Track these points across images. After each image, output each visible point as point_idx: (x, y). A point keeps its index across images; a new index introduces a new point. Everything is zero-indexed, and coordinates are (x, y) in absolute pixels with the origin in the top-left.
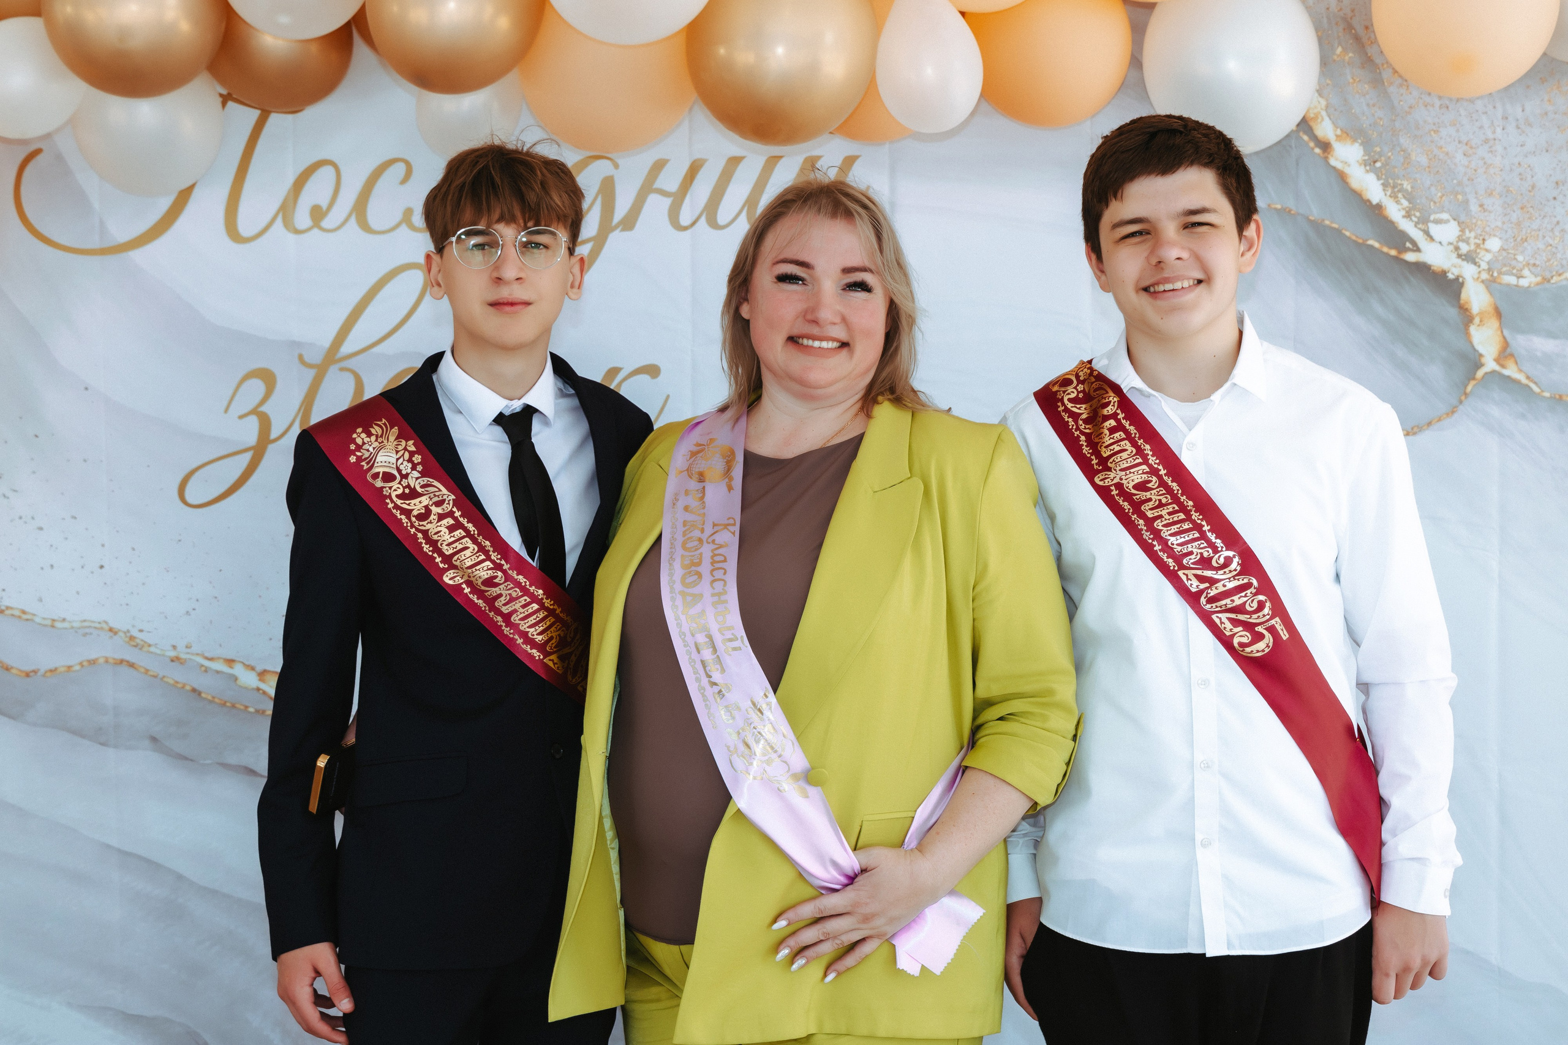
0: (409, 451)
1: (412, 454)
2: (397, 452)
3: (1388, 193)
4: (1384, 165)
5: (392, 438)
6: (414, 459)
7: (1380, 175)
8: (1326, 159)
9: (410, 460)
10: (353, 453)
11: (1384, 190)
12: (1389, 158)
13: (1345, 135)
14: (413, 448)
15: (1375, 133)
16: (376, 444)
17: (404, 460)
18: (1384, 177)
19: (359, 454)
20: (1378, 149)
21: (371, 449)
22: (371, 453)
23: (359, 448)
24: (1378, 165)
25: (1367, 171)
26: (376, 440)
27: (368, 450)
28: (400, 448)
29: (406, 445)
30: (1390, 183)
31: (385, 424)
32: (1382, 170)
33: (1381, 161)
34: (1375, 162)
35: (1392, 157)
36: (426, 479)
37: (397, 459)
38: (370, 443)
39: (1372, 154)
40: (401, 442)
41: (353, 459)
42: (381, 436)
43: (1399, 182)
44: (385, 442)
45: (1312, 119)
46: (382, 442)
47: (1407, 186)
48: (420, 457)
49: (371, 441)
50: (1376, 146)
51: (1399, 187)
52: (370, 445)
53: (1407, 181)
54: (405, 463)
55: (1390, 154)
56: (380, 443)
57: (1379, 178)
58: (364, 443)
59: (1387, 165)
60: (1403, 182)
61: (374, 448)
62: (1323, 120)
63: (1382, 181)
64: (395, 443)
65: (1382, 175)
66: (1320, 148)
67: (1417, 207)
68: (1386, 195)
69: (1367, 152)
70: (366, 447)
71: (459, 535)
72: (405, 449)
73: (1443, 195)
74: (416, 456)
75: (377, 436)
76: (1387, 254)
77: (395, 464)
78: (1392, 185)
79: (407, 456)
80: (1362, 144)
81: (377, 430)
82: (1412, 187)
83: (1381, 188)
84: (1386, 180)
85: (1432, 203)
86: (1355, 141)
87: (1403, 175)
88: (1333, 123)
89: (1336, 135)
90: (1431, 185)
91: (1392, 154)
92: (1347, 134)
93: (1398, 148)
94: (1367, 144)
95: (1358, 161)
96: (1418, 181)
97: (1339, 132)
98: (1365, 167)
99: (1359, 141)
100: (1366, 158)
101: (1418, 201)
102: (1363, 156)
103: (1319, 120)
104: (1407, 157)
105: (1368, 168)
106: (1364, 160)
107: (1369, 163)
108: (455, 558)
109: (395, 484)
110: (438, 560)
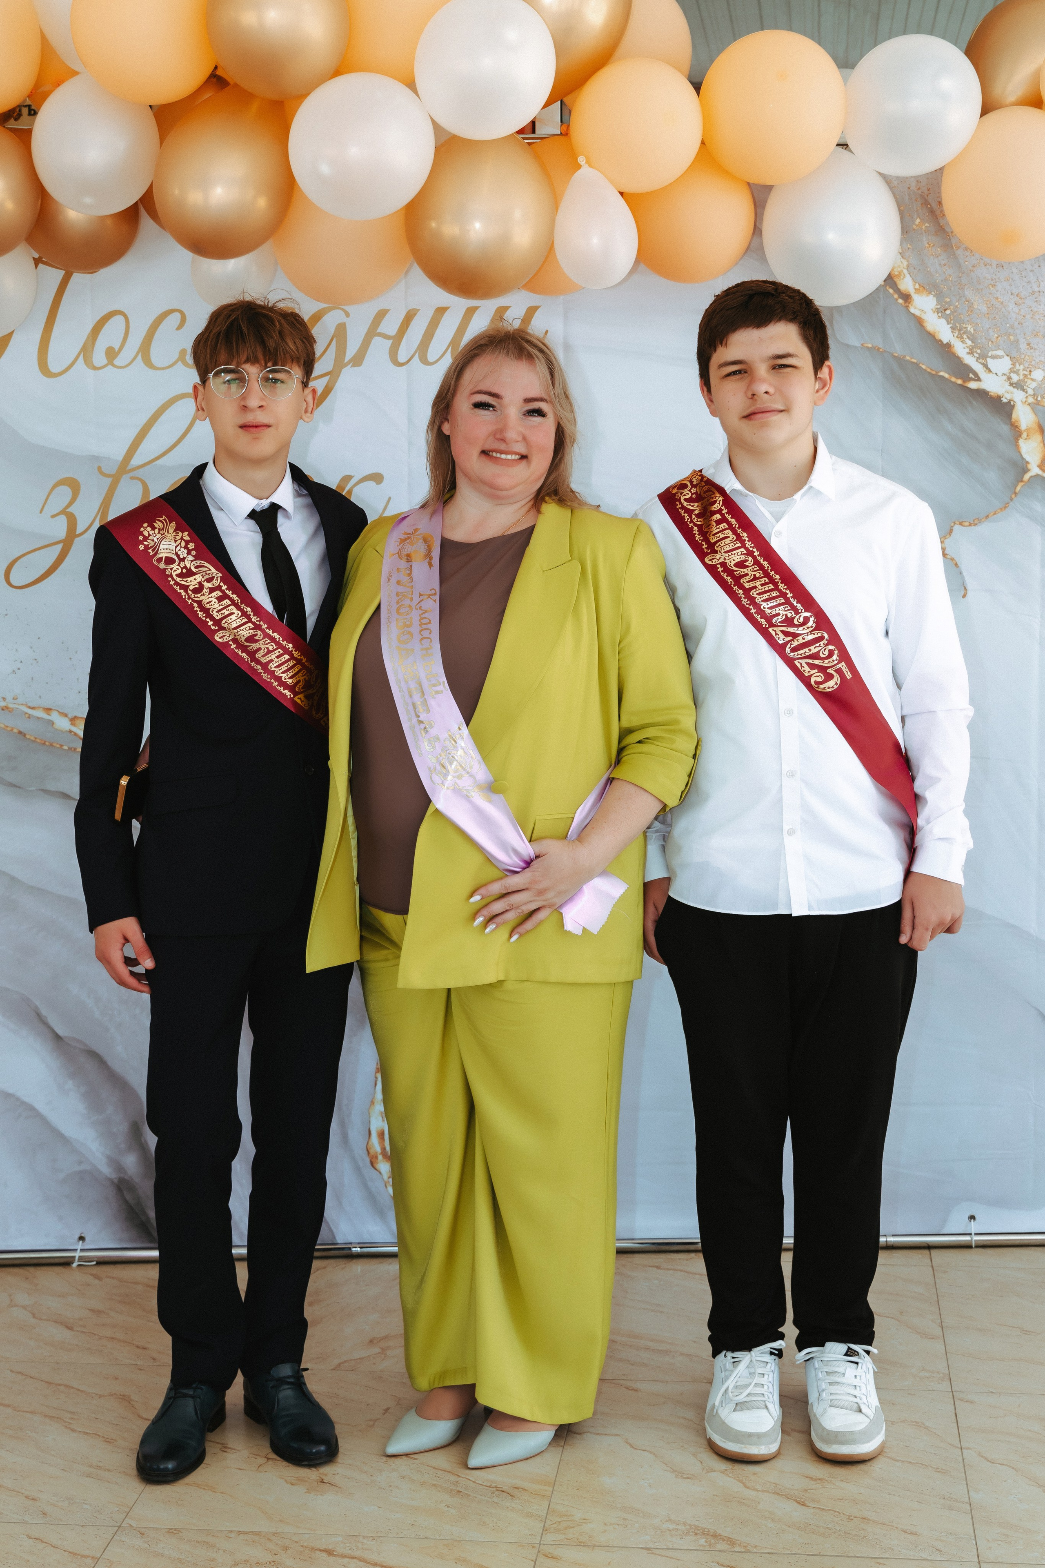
0: (185, 541)
1: (187, 542)
2: (176, 541)
3: (956, 335)
4: (952, 312)
5: (171, 531)
6: (189, 546)
8: (908, 307)
9: (186, 547)
10: (141, 542)
11: (952, 332)
12: (957, 307)
13: (922, 288)
14: (188, 538)
15: (946, 287)
16: (159, 536)
17: (181, 547)
18: (952, 322)
19: (145, 543)
20: (948, 300)
21: (155, 539)
22: (156, 542)
23: (146, 538)
24: (948, 312)
25: (940, 318)
26: (159, 533)
27: (153, 540)
28: (178, 538)
29: (183, 536)
30: (957, 327)
31: (166, 520)
32: (952, 316)
33: (950, 309)
34: (945, 310)
35: (959, 306)
36: (199, 562)
37: (176, 547)
38: (154, 535)
39: (943, 303)
40: (178, 533)
41: (141, 547)
42: (163, 529)
43: (964, 326)
44: (166, 533)
45: (896, 276)
46: (164, 534)
47: (971, 329)
48: (194, 544)
49: (155, 533)
50: (947, 297)
51: (964, 330)
53: (971, 325)
54: (181, 550)
55: (957, 304)
56: (162, 535)
57: (948, 323)
58: (149, 535)
59: (956, 312)
60: (967, 326)
61: (157, 539)
62: (905, 276)
63: (951, 325)
64: (174, 534)
65: (951, 320)
66: (903, 299)
67: (979, 345)
68: (954, 336)
69: (939, 302)
70: (151, 537)
71: (226, 604)
72: (182, 539)
73: (999, 336)
74: (191, 544)
75: (160, 529)
76: (955, 383)
77: (173, 551)
78: (959, 328)
79: (183, 544)
80: (935, 295)
81: (160, 524)
82: (974, 330)
83: (950, 330)
84: (954, 324)
85: (990, 343)
86: (930, 293)
87: (968, 321)
88: (913, 279)
89: (915, 289)
90: (990, 328)
91: (959, 304)
92: (924, 288)
93: (964, 299)
94: (939, 296)
95: (932, 309)
96: (980, 325)
97: (917, 286)
98: (938, 313)
99: (933, 293)
100: (939, 307)
101: (979, 341)
102: (936, 305)
103: (902, 277)
104: (971, 306)
105: (940, 315)
106: (937, 309)
107: (941, 311)
108: (224, 621)
109: (175, 566)
110: (210, 623)
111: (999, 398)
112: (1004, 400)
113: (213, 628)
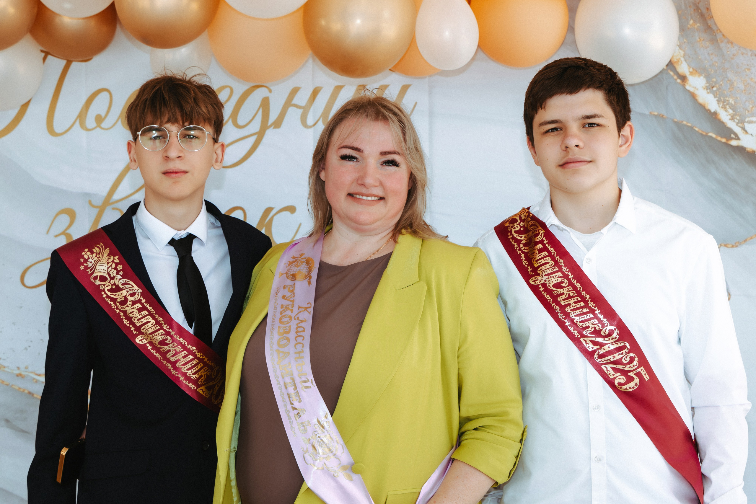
0: (115, 263)
1: (117, 264)
2: (108, 263)
3: (721, 105)
4: (718, 89)
5: (105, 255)
6: (118, 267)
7: (716, 95)
8: (684, 85)
9: (115, 268)
10: (82, 264)
11: (718, 104)
12: (721, 85)
13: (695, 71)
14: (118, 261)
15: (713, 70)
16: (96, 259)
17: (112, 268)
18: (718, 96)
19: (85, 264)
20: (714, 80)
21: (93, 262)
22: (93, 264)
23: (86, 261)
24: (715, 89)
25: (708, 93)
26: (96, 256)
27: (91, 262)
28: (110, 261)
29: (114, 259)
30: (721, 100)
31: (102, 246)
32: (717, 92)
33: (716, 87)
34: (713, 87)
35: (723, 85)
36: (125, 280)
37: (108, 268)
38: (92, 258)
39: (711, 83)
40: (110, 257)
41: (82, 268)
42: (99, 254)
43: (727, 99)
44: (101, 257)
45: (675, 62)
46: (100, 257)
47: (732, 101)
48: (122, 266)
49: (93, 257)
50: (714, 78)
51: (727, 102)
52: (92, 259)
53: (732, 98)
54: (113, 270)
55: (721, 83)
56: (98, 258)
57: (715, 97)
58: (89, 258)
59: (720, 89)
60: (729, 99)
61: (95, 261)
62: (682, 63)
63: (717, 99)
64: (107, 258)
65: (717, 95)
66: (680, 79)
67: (738, 113)
68: (718, 106)
69: (708, 81)
70: (90, 260)
71: (144, 314)
72: (113, 261)
73: (753, 107)
74: (119, 265)
75: (96, 254)
77: (107, 271)
78: (723, 100)
79: (114, 265)
80: (705, 77)
81: (96, 250)
82: (735, 102)
84: (720, 98)
85: (747, 111)
86: (701, 75)
87: (730, 95)
88: (688, 65)
89: (690, 72)
90: (746, 101)
91: (723, 83)
92: (696, 71)
93: (726, 79)
94: (708, 77)
95: (703, 87)
96: (739, 99)
97: (691, 70)
98: (707, 89)
99: (704, 75)
100: (708, 85)
101: (738, 110)
102: (706, 84)
103: (680, 63)
104: (732, 84)
105: (709, 91)
106: (707, 86)
107: (710, 88)
108: (143, 328)
109: (107, 283)
110: (133, 329)
113: (134, 332)
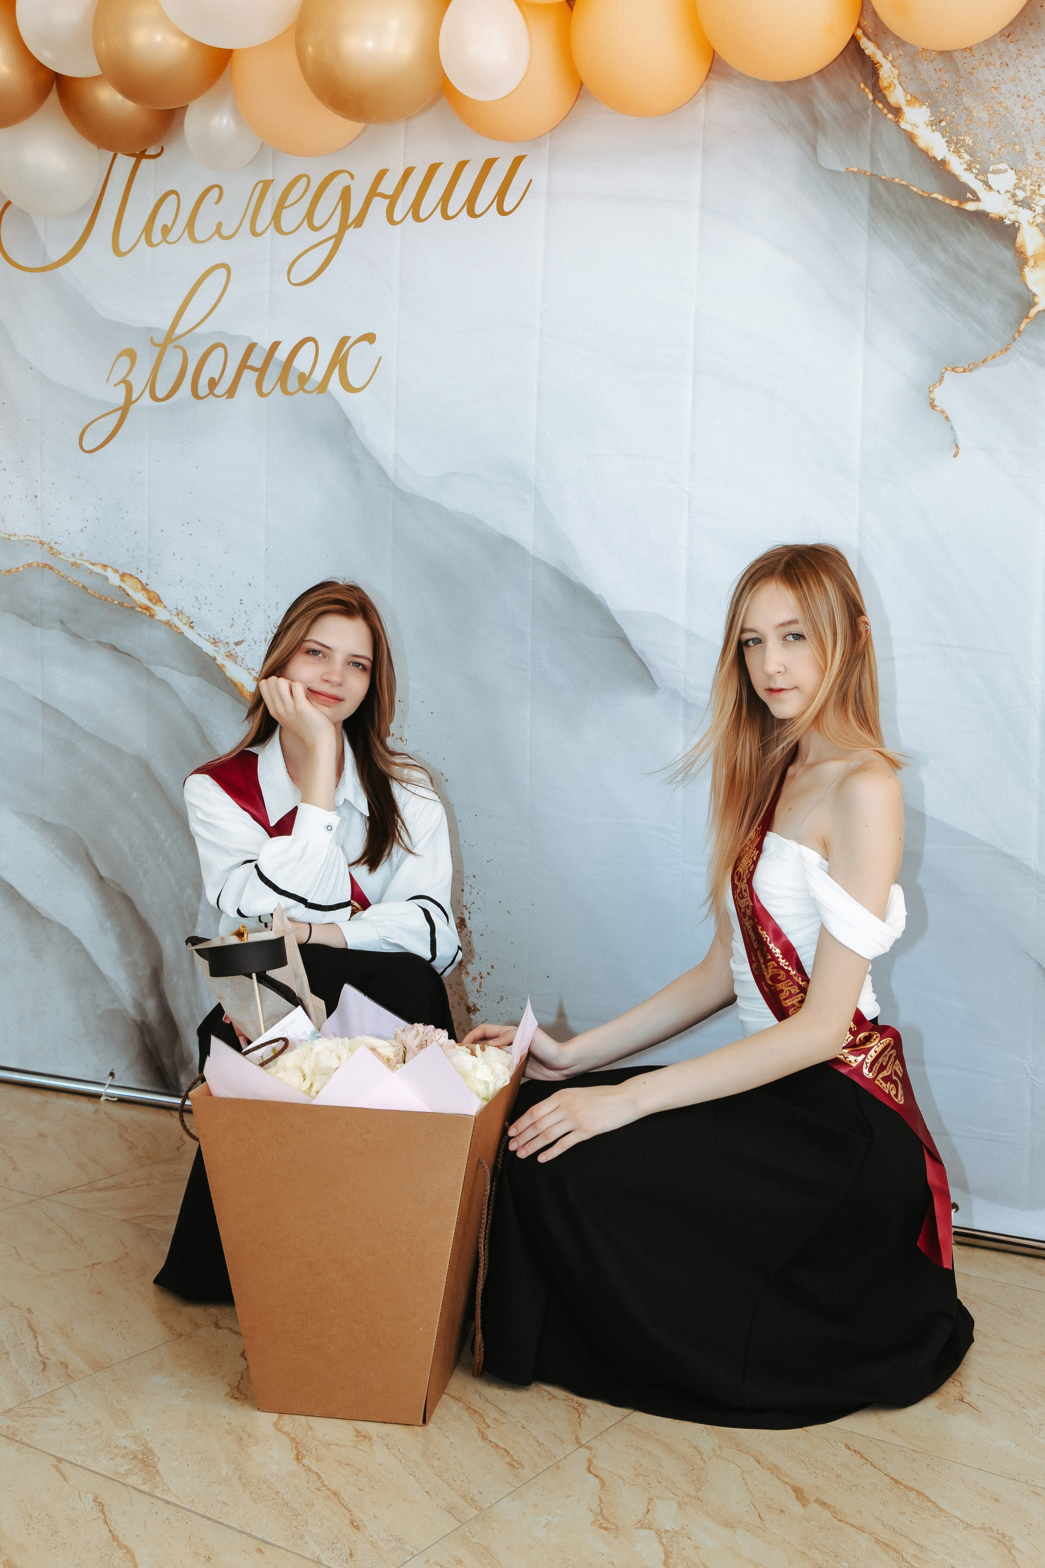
3: (952, 149)
4: (948, 124)
8: (898, 123)
11: (948, 146)
12: (953, 117)
13: (915, 99)
15: (941, 95)
18: (948, 134)
20: (943, 110)
24: (943, 124)
25: (934, 131)
30: (953, 140)
32: (948, 128)
33: (946, 120)
34: (940, 122)
35: (956, 116)
39: (938, 114)
43: (962, 138)
45: (886, 87)
47: (969, 141)
50: (942, 107)
51: (961, 143)
53: (969, 136)
57: (944, 137)
59: (952, 123)
60: (965, 137)
62: (895, 87)
63: (947, 139)
65: (946, 133)
66: (893, 113)
67: (978, 159)
68: (949, 151)
69: (934, 113)
73: (1002, 147)
76: (950, 205)
80: (929, 106)
82: (973, 142)
83: (945, 144)
84: (950, 137)
85: (991, 156)
86: (923, 104)
87: (966, 132)
88: (904, 89)
89: (907, 101)
90: (991, 138)
91: (956, 113)
92: (917, 99)
93: (961, 107)
94: (933, 106)
95: (925, 122)
96: (980, 136)
97: (909, 98)
98: (932, 127)
99: (927, 104)
100: (933, 119)
101: (979, 154)
102: (930, 117)
103: (892, 89)
104: (970, 114)
105: (934, 128)
106: (931, 121)
107: (936, 123)
111: (1002, 219)
112: (1007, 222)
